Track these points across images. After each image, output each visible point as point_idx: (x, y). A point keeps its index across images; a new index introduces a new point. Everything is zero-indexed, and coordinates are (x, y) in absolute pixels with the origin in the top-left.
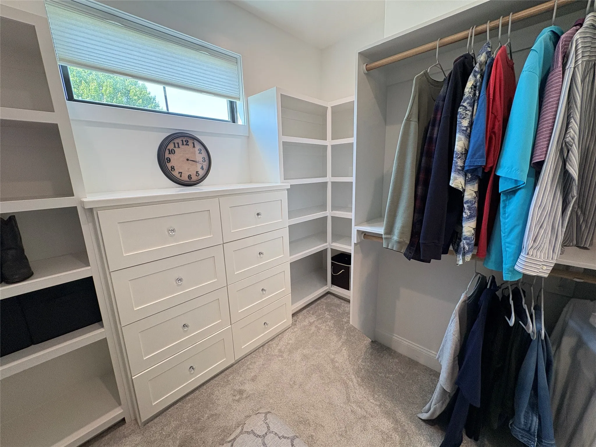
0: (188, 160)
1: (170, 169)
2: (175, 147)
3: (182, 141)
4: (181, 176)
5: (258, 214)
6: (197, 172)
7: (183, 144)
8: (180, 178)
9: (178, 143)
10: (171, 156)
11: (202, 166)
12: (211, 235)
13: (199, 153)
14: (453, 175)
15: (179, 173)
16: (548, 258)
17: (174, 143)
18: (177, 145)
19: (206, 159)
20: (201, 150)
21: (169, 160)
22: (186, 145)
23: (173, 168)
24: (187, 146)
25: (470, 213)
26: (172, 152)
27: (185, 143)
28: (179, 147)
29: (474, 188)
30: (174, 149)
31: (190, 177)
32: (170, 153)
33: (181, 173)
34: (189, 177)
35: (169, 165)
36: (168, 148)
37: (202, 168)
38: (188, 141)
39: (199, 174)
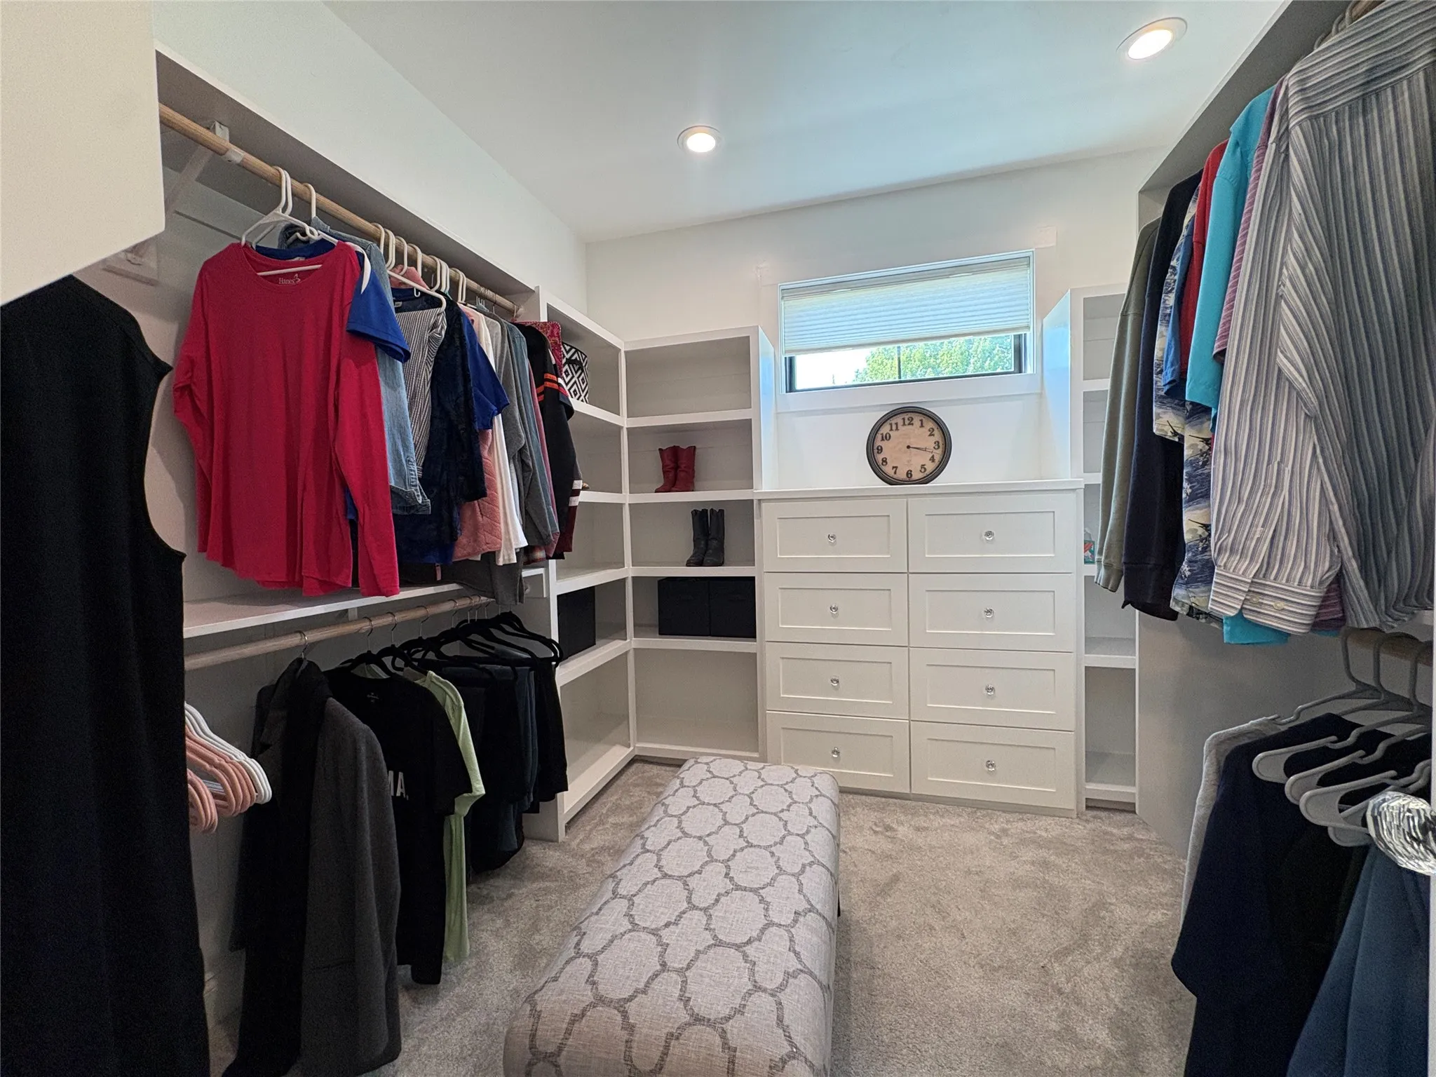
0: (908, 447)
1: (881, 462)
2: (891, 430)
3: (904, 419)
4: (895, 473)
5: (989, 534)
6: (923, 466)
7: (904, 424)
8: (895, 476)
9: (896, 424)
10: (884, 444)
11: (933, 457)
12: (888, 553)
13: (930, 435)
14: (1156, 410)
15: (893, 467)
16: (1287, 581)
17: (891, 424)
18: (894, 427)
19: (941, 445)
20: (933, 430)
21: (880, 450)
22: (909, 424)
23: (885, 461)
24: (910, 426)
25: (1190, 488)
26: (886, 438)
27: (907, 422)
28: (897, 429)
29: (1200, 431)
30: (891, 433)
31: (909, 473)
32: (883, 440)
33: (896, 467)
34: (907, 474)
35: (880, 457)
36: (880, 432)
37: (932, 459)
38: (912, 419)
39: (925, 469)
